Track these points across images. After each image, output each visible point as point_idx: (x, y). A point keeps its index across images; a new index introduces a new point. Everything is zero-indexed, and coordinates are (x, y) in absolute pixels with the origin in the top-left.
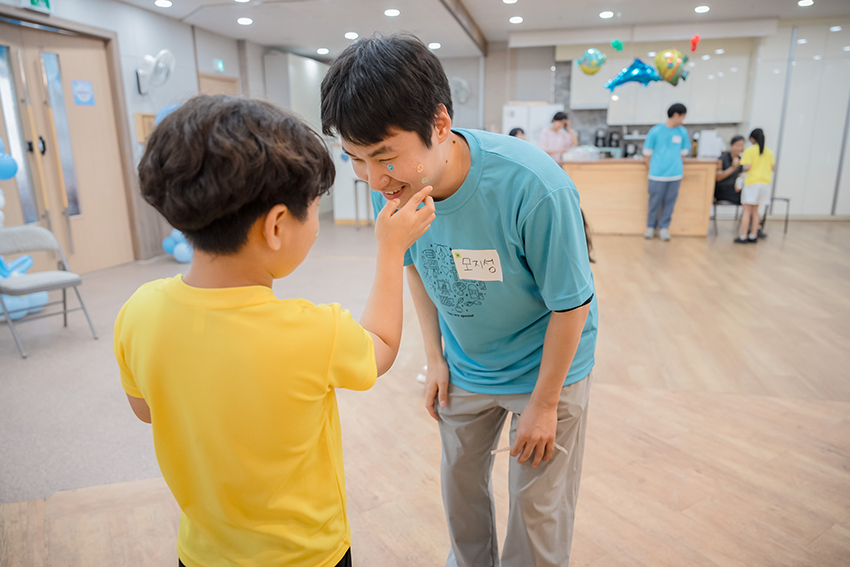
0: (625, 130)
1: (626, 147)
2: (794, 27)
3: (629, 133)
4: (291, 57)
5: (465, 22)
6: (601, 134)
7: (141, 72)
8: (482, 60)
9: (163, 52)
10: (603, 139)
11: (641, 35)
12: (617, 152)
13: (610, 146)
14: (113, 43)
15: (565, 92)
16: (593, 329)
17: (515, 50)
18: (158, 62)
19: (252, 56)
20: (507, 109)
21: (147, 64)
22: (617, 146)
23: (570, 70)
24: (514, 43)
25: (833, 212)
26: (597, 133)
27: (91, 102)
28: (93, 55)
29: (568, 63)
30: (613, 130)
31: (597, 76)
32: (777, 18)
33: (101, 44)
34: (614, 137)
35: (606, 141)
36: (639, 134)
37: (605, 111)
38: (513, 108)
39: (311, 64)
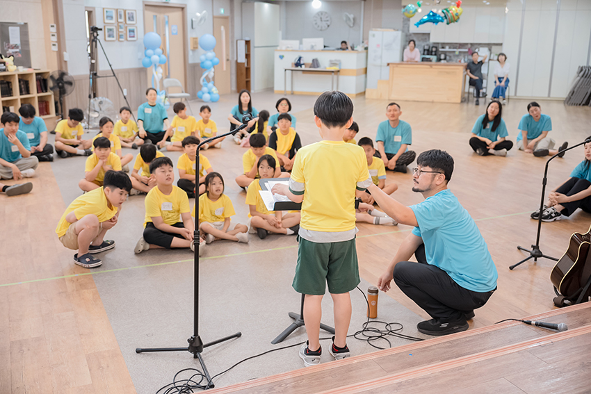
0: (440, 46)
1: (440, 55)
3: (443, 48)
4: (256, 3)
6: (426, 48)
7: (194, 19)
8: (363, 3)
9: (204, 12)
10: (428, 50)
12: (434, 58)
13: (431, 55)
14: (186, 9)
18: (202, 16)
19: (237, 4)
20: (371, 33)
21: (197, 17)
22: (435, 55)
25: (549, 96)
26: (424, 47)
27: (176, 33)
30: (433, 46)
34: (434, 49)
35: (429, 52)
36: (450, 48)
37: (429, 34)
38: (374, 32)
39: (266, 4)
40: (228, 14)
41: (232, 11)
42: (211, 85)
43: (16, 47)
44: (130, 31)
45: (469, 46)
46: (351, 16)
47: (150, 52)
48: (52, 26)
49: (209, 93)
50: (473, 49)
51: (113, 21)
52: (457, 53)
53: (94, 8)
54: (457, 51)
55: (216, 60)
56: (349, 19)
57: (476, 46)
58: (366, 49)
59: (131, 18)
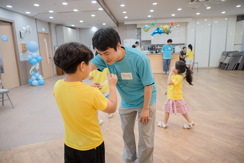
0: (156, 46)
1: (156, 50)
2: (196, 19)
3: (157, 47)
4: (64, 27)
5: (113, 18)
6: (150, 47)
8: (117, 28)
9: (28, 26)
10: (150, 48)
11: (159, 21)
12: (154, 52)
13: (152, 50)
14: (13, 23)
15: (140, 36)
16: (156, 91)
17: (126, 25)
18: (26, 29)
19: (53, 27)
22: (154, 50)
23: (141, 30)
24: (125, 23)
25: (209, 66)
26: (149, 47)
27: (7, 40)
28: (7, 27)
29: (140, 28)
30: (153, 46)
31: (148, 32)
32: (192, 17)
33: (10, 24)
34: (153, 48)
36: (160, 47)
37: (151, 41)
38: (126, 41)
39: (70, 29)
40: (48, 32)
41: (50, 30)
42: (37, 74)
49: (37, 80)
55: (40, 58)
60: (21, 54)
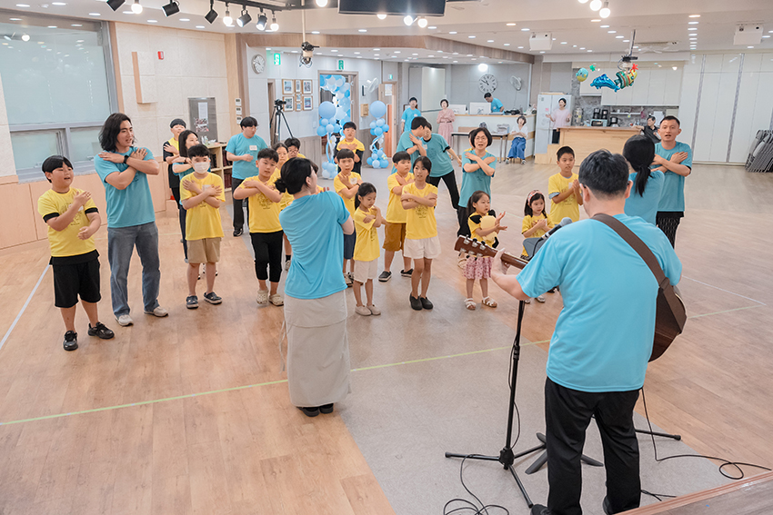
0: (612, 109)
1: (611, 119)
2: (704, 55)
3: (614, 111)
4: (424, 68)
6: (597, 111)
7: (364, 86)
8: (530, 66)
12: (605, 122)
13: (602, 118)
14: (358, 76)
17: (549, 63)
19: (404, 70)
20: (540, 96)
21: (368, 84)
22: (606, 118)
24: (545, 60)
25: (727, 161)
26: (595, 110)
30: (603, 109)
34: (605, 113)
35: (599, 115)
36: (621, 111)
37: (600, 97)
38: (543, 96)
39: (433, 69)
40: (396, 80)
41: (400, 77)
42: (380, 151)
43: (204, 121)
44: (307, 101)
45: (642, 109)
46: (519, 79)
47: (324, 121)
48: (237, 101)
49: (378, 159)
50: (646, 112)
51: (292, 92)
52: (629, 117)
53: (274, 80)
54: (629, 115)
55: (386, 126)
56: (517, 83)
57: (649, 109)
58: (535, 112)
59: (308, 88)
60: (361, 119)
